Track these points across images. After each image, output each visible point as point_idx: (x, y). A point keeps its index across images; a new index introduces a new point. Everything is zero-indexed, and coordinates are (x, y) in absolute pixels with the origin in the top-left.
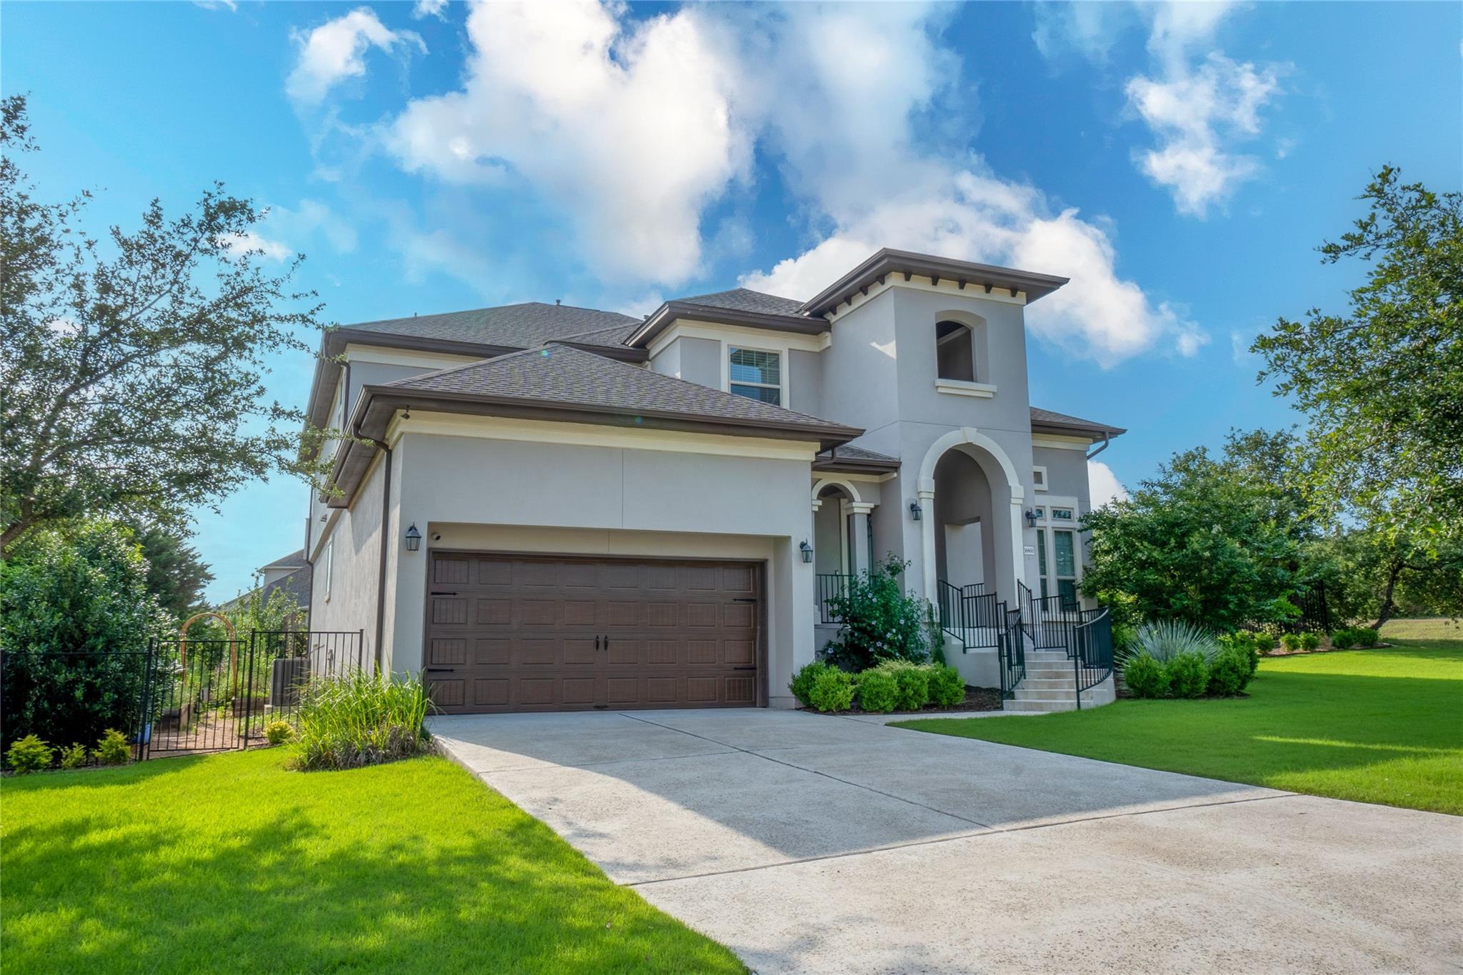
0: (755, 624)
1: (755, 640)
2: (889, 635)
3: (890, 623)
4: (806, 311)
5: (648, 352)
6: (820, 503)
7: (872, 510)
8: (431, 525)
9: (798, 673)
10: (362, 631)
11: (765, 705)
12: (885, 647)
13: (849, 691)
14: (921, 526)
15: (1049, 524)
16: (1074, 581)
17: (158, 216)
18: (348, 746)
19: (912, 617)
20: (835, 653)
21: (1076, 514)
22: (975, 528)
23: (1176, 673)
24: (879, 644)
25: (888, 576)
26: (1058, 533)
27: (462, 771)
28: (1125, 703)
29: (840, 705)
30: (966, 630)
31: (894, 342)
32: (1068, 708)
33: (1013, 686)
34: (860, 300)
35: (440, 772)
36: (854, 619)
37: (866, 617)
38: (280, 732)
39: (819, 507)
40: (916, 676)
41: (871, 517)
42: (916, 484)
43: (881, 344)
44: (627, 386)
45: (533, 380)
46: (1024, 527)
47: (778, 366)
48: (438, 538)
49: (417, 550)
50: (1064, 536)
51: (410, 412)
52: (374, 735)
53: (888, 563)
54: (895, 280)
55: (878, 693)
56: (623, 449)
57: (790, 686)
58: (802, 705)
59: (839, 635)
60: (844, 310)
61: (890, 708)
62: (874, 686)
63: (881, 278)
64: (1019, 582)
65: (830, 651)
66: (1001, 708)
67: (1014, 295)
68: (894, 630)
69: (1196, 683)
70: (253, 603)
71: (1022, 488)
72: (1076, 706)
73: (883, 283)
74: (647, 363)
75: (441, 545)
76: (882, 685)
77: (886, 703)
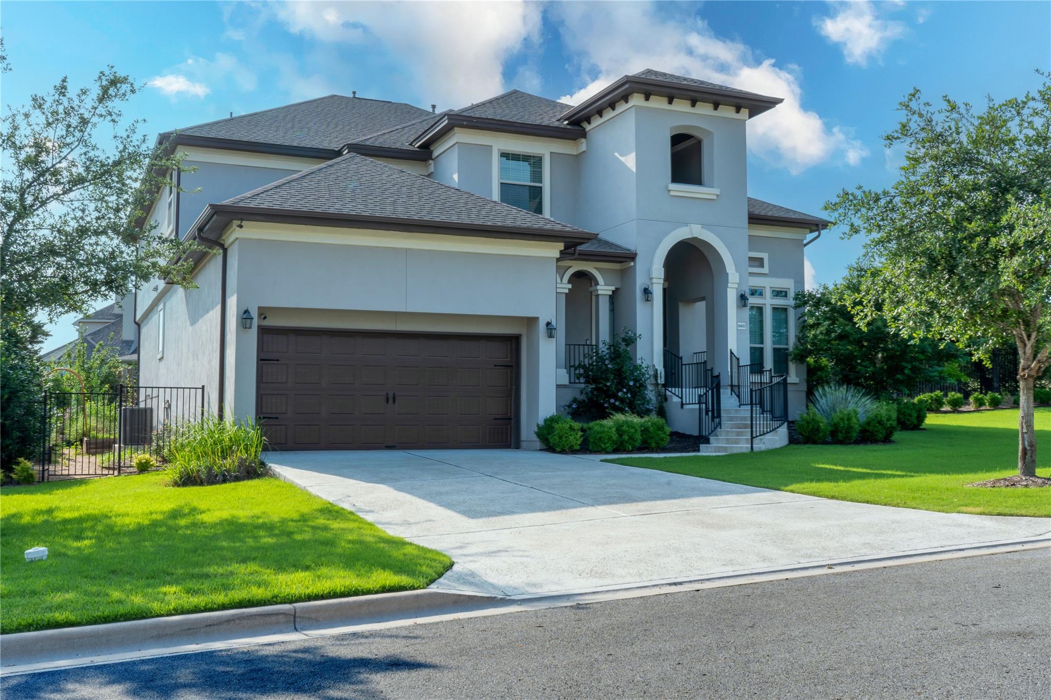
0: (511, 385)
1: (511, 397)
2: (620, 394)
3: (621, 384)
4: (566, 120)
5: (431, 153)
6: (570, 286)
7: (613, 292)
8: (259, 308)
9: (541, 422)
10: (203, 387)
11: (517, 446)
12: (617, 403)
13: (578, 436)
14: (652, 306)
15: (768, 302)
16: (787, 349)
17: (64, 87)
18: (210, 469)
19: (641, 379)
20: (578, 408)
21: (792, 294)
22: (701, 306)
23: (835, 424)
24: (612, 401)
25: (623, 346)
26: (775, 309)
27: (292, 486)
28: (794, 446)
29: (572, 446)
30: (684, 390)
31: (634, 154)
32: (744, 451)
33: (709, 434)
34: (609, 114)
35: (278, 486)
36: (595, 380)
37: (602, 378)
38: (145, 463)
39: (569, 289)
40: (630, 425)
41: (613, 298)
42: (649, 271)
43: (622, 156)
44: (410, 197)
45: (337, 193)
46: (738, 307)
47: (541, 168)
48: (265, 318)
49: (250, 328)
50: (780, 312)
51: (244, 223)
52: (228, 462)
53: (623, 336)
54: (637, 100)
55: (600, 438)
56: (406, 250)
57: (536, 433)
58: (544, 447)
59: (582, 393)
60: (597, 121)
61: (610, 449)
62: (598, 433)
63: (625, 98)
64: (732, 353)
65: (574, 406)
66: (699, 451)
67: (738, 111)
68: (625, 390)
69: (849, 433)
70: (79, 356)
71: (738, 274)
72: (750, 450)
73: (627, 102)
74: (431, 162)
75: (266, 323)
76: (604, 432)
77: (607, 445)
